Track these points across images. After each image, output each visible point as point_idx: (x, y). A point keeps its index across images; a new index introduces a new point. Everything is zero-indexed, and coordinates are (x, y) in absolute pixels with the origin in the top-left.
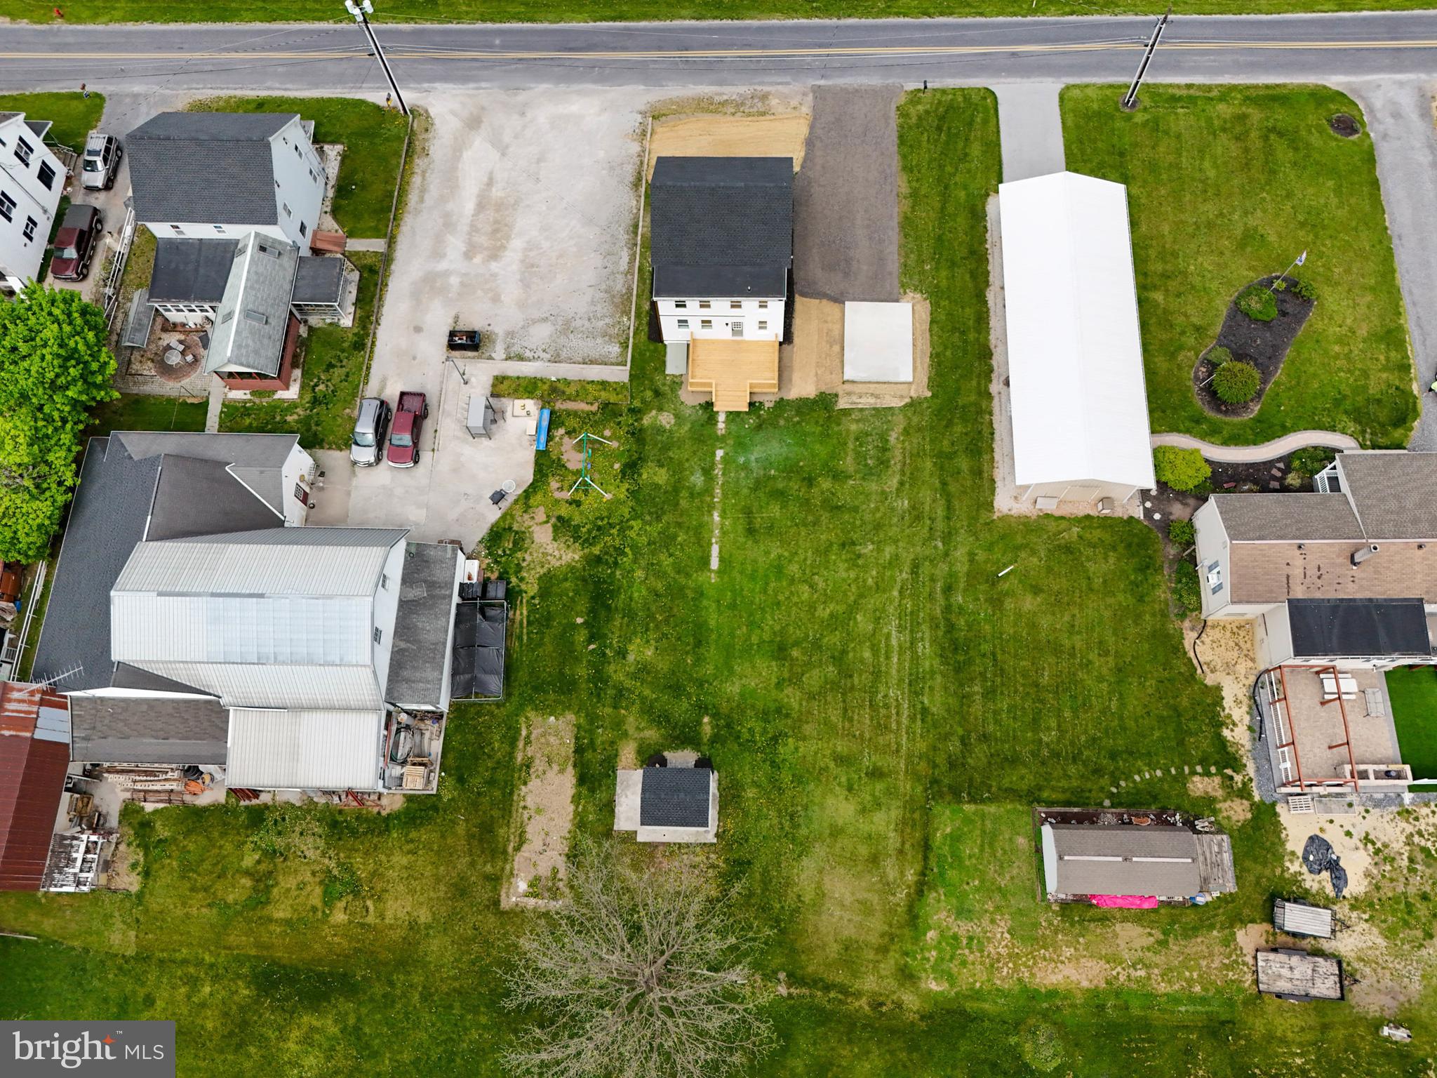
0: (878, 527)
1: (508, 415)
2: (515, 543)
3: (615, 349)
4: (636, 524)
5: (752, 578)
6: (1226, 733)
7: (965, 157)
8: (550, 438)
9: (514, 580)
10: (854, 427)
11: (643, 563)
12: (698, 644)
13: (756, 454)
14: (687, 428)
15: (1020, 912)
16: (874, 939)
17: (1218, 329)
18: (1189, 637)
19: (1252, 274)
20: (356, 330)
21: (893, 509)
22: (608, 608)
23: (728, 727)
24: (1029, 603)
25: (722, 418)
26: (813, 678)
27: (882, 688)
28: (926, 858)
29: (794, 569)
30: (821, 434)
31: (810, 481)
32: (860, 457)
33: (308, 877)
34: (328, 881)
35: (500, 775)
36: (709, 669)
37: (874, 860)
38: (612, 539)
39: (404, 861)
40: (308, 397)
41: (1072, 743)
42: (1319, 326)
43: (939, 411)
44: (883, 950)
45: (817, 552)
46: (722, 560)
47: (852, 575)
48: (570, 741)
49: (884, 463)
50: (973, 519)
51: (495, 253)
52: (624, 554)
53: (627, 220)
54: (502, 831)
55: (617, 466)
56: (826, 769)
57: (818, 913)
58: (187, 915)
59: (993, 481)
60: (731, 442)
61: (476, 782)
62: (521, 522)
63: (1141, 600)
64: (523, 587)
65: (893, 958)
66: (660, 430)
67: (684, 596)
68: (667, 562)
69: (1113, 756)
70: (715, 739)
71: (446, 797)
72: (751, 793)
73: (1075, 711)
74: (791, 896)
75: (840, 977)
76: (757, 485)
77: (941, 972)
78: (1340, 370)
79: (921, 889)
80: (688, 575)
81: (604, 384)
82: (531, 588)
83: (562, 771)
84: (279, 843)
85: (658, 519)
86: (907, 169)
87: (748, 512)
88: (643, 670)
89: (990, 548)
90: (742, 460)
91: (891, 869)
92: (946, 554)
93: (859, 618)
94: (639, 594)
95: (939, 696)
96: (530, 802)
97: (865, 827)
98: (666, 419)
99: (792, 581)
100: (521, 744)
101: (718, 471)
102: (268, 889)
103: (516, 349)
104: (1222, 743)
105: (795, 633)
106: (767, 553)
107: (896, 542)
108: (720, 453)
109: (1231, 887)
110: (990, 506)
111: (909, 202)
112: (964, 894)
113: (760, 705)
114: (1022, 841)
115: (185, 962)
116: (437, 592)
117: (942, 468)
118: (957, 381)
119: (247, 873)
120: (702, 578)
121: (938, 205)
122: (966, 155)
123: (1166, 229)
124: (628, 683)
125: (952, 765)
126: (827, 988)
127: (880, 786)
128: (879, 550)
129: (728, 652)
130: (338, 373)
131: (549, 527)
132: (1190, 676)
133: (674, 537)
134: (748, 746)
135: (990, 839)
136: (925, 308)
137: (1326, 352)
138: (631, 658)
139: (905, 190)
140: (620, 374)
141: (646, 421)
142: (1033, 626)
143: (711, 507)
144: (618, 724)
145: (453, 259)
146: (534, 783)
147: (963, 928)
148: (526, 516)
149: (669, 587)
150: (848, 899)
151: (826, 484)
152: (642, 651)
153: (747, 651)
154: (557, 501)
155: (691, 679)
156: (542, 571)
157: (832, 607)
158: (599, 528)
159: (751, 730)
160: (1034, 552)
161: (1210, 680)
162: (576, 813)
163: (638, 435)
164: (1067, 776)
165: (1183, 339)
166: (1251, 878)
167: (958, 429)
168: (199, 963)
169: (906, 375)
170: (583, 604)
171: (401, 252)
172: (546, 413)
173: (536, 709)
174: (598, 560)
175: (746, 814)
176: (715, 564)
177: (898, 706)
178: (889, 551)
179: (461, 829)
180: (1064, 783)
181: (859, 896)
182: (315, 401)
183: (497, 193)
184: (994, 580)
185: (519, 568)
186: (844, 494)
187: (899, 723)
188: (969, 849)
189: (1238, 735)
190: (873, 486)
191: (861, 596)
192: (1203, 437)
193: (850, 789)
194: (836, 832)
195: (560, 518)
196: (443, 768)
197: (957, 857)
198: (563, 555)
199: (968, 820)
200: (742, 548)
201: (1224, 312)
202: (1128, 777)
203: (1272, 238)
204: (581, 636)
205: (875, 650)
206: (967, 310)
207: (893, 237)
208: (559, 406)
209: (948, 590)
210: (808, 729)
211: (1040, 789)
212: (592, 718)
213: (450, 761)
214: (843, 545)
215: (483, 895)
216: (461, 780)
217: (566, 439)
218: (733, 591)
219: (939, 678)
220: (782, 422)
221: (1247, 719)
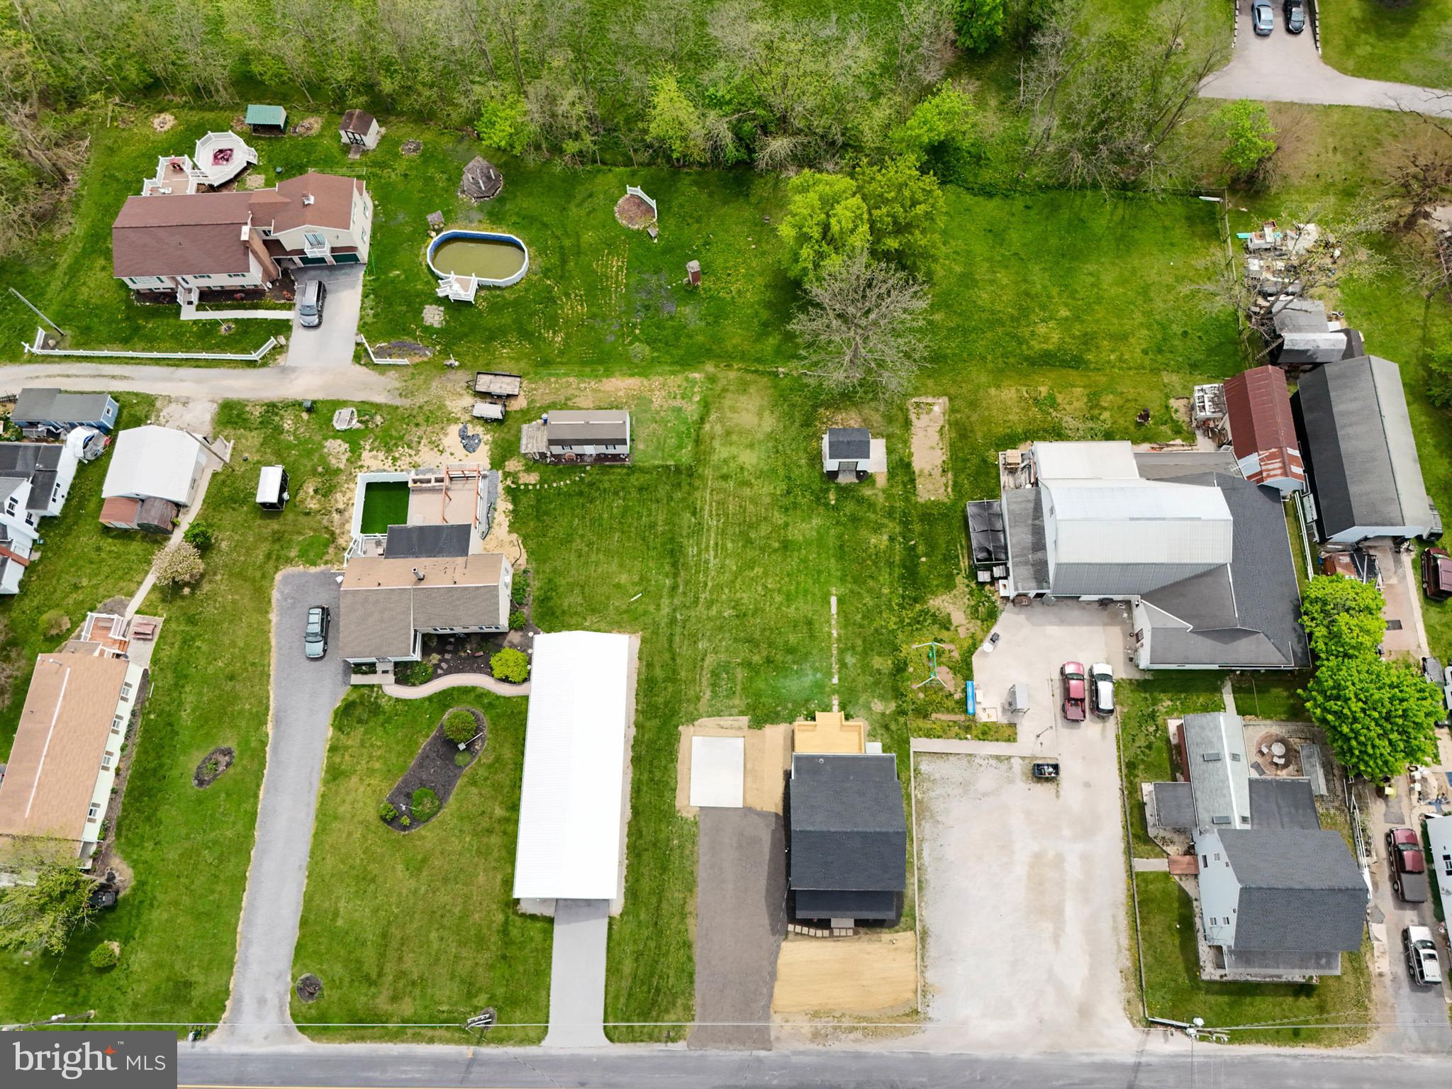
0: (721, 628)
1: (1000, 710)
2: (977, 611)
3: (924, 767)
4: (892, 626)
5: (806, 591)
6: (511, 507)
7: (638, 956)
8: (965, 691)
9: (973, 585)
10: (737, 702)
11: (884, 599)
12: (841, 547)
13: (808, 680)
14: (861, 701)
15: (646, 412)
16: (729, 395)
17: (459, 782)
18: (523, 561)
19: (423, 833)
20: (1137, 780)
21: (710, 640)
22: (905, 567)
23: (819, 499)
24: (624, 578)
25: (836, 708)
26: (764, 530)
27: (721, 525)
28: (698, 436)
29: (778, 599)
30: (760, 696)
31: (769, 661)
32: (732, 679)
33: (1067, 407)
34: (1054, 404)
35: (960, 464)
36: (832, 532)
37: (728, 433)
38: (908, 615)
39: (1010, 417)
40: (1160, 721)
41: (605, 499)
42: (384, 785)
43: (673, 715)
44: (725, 390)
45: (763, 610)
46: (829, 603)
47: (738, 595)
48: (919, 487)
49: (714, 674)
50: (655, 633)
51: (1037, 860)
52: (898, 605)
53: (929, 893)
54: (953, 435)
55: (911, 670)
56: (756, 478)
57: (761, 406)
58: (1135, 388)
59: (640, 659)
60: (827, 689)
61: (975, 460)
62: (975, 626)
63: (550, 581)
64: (966, 581)
65: (718, 387)
66: (882, 698)
67: (853, 577)
68: (867, 600)
69: (581, 494)
70: (827, 491)
71: (992, 452)
72: (803, 462)
73: (601, 517)
74: (777, 414)
75: (749, 377)
76: (806, 656)
77: (694, 382)
78: (379, 748)
79: (702, 420)
80: (852, 591)
81: (929, 734)
82: (960, 580)
83: (921, 471)
84: (1091, 424)
85: (876, 630)
86: (688, 945)
87: (812, 636)
88: (877, 529)
89: (645, 613)
90: (819, 675)
91: (718, 429)
92: (674, 610)
93: (734, 568)
94: (884, 577)
95: (685, 523)
96: (940, 452)
97: (734, 450)
98: (878, 706)
99: (779, 591)
100: (950, 483)
101: (836, 667)
102: (1090, 400)
103: (1004, 766)
104: (515, 501)
105: (777, 557)
106: (797, 609)
107: (709, 618)
108: (835, 680)
109: (525, 427)
110: (643, 641)
111: (688, 908)
112: (676, 418)
113: (799, 512)
114: (641, 446)
115: (1130, 369)
116: (1022, 559)
117: (674, 671)
118: (659, 739)
119: (1105, 409)
120: (842, 590)
121: (664, 905)
122: (637, 960)
123: (481, 879)
124: (885, 521)
125: (679, 485)
126: (756, 371)
127: (725, 470)
128: (720, 612)
129: (820, 541)
130: (1141, 742)
131: (955, 623)
132: (525, 538)
133: (864, 617)
134: (806, 488)
135: (660, 447)
136: (679, 803)
137: (385, 763)
138: (885, 537)
139: (690, 921)
140: (917, 744)
141: (892, 706)
142: (621, 565)
143: (839, 640)
144: (889, 497)
145: (1073, 852)
146: (939, 462)
147: (678, 403)
148: (972, 630)
149: (864, 583)
150: (744, 413)
151: (756, 659)
152: (879, 541)
153: (808, 543)
154: (952, 641)
155: (844, 525)
156: (954, 592)
157: (752, 575)
158: (918, 622)
159: (804, 497)
160: (617, 609)
161: (515, 536)
162: (909, 448)
163: (898, 694)
164: (611, 481)
165: (486, 774)
166: (513, 432)
167: (660, 700)
168: (1120, 369)
169: (697, 742)
170: (922, 570)
171: (1120, 859)
172: (970, 709)
173: (944, 504)
174: (916, 600)
175: (805, 450)
176: (834, 600)
177: (711, 516)
178: (714, 612)
179: (979, 435)
180: (612, 477)
181: (736, 415)
182: (1153, 716)
183: (1048, 927)
184: (646, 592)
185: (971, 593)
186: (744, 652)
187: (711, 505)
188: (672, 441)
189: (504, 505)
190: (723, 657)
191: (733, 582)
192: (488, 693)
193: (742, 468)
194: (751, 446)
195: (948, 629)
196: (997, 466)
197: (679, 435)
198: (940, 603)
199: (672, 456)
200: (815, 612)
201: (451, 799)
202: (574, 482)
203: (400, 867)
204: (921, 549)
205: (724, 548)
206: (647, 800)
207: (702, 874)
208: (961, 717)
209: (674, 588)
210: (768, 500)
211: (628, 474)
212: (907, 500)
213: (993, 472)
214: (745, 615)
215: (959, 403)
216: (985, 461)
217: (952, 690)
218: (819, 582)
219: (684, 533)
220: (790, 705)
221: (496, 515)
